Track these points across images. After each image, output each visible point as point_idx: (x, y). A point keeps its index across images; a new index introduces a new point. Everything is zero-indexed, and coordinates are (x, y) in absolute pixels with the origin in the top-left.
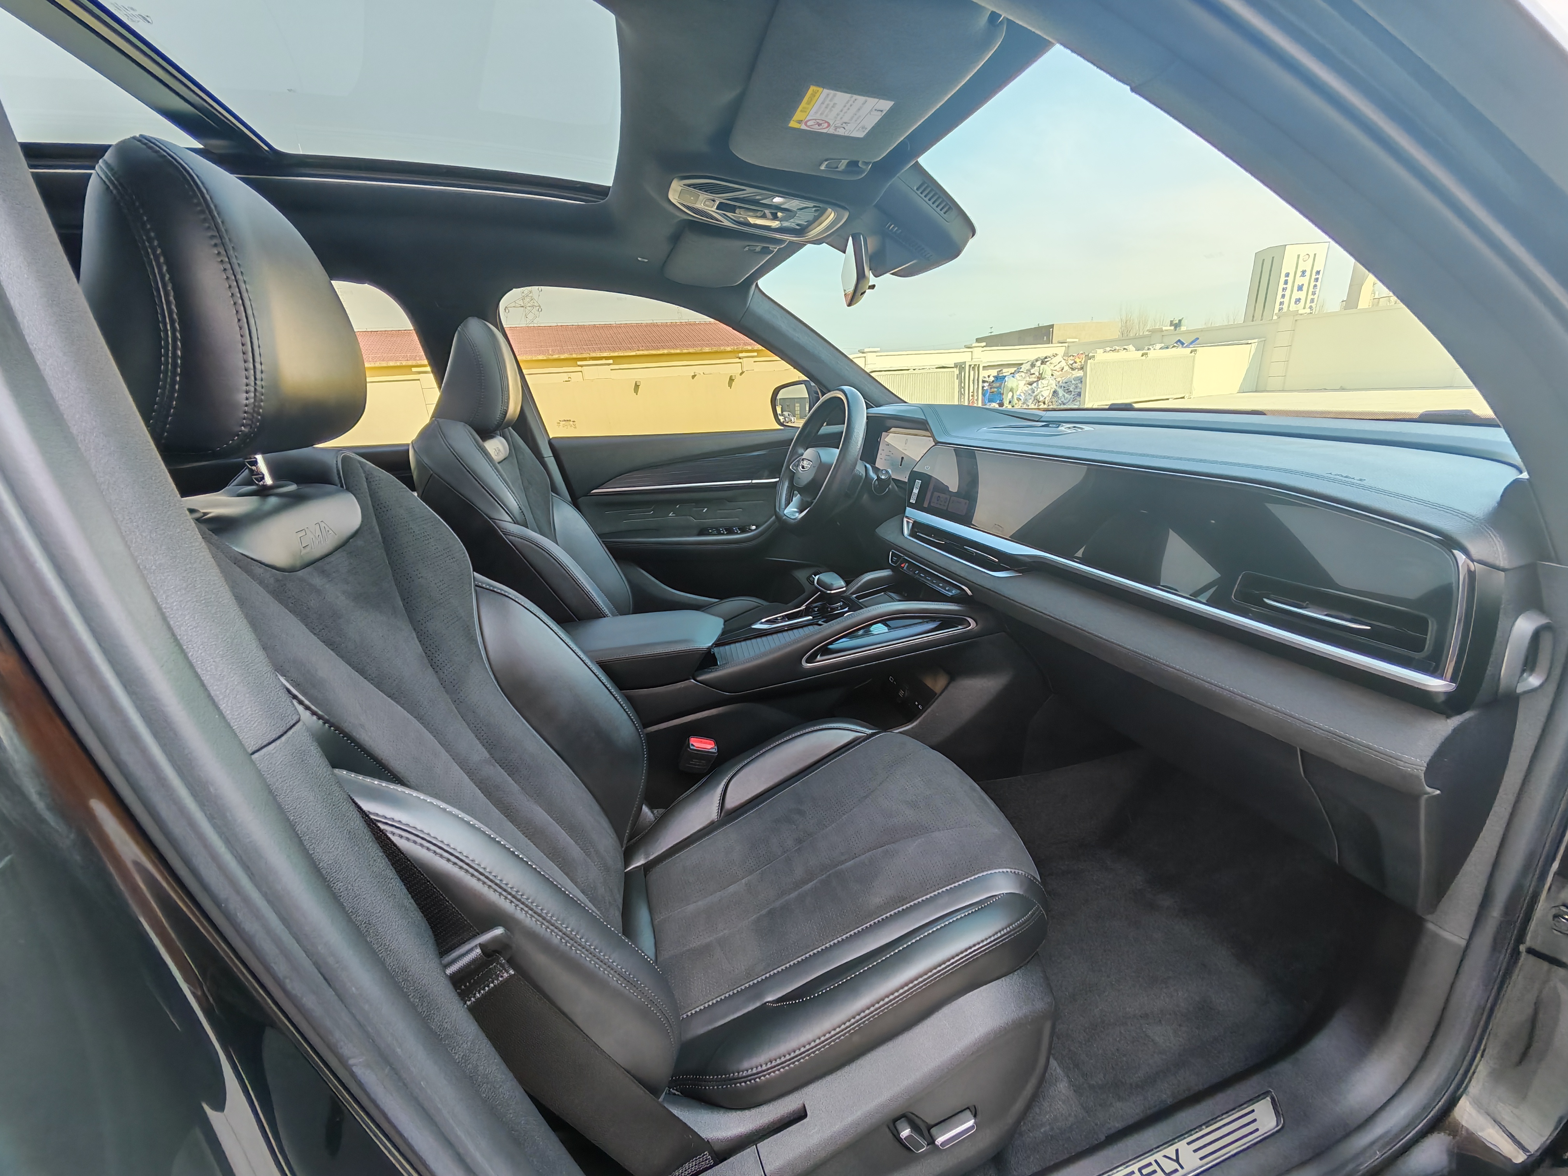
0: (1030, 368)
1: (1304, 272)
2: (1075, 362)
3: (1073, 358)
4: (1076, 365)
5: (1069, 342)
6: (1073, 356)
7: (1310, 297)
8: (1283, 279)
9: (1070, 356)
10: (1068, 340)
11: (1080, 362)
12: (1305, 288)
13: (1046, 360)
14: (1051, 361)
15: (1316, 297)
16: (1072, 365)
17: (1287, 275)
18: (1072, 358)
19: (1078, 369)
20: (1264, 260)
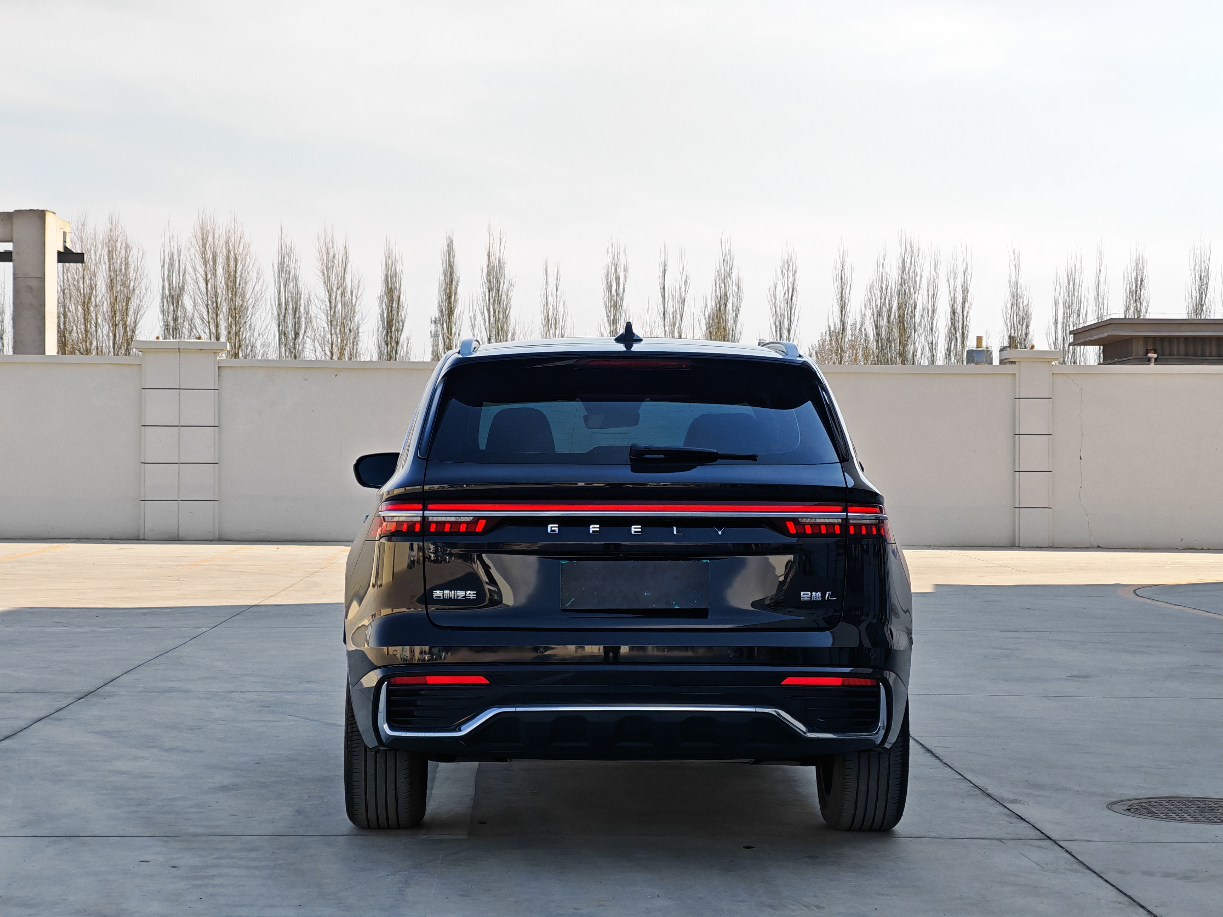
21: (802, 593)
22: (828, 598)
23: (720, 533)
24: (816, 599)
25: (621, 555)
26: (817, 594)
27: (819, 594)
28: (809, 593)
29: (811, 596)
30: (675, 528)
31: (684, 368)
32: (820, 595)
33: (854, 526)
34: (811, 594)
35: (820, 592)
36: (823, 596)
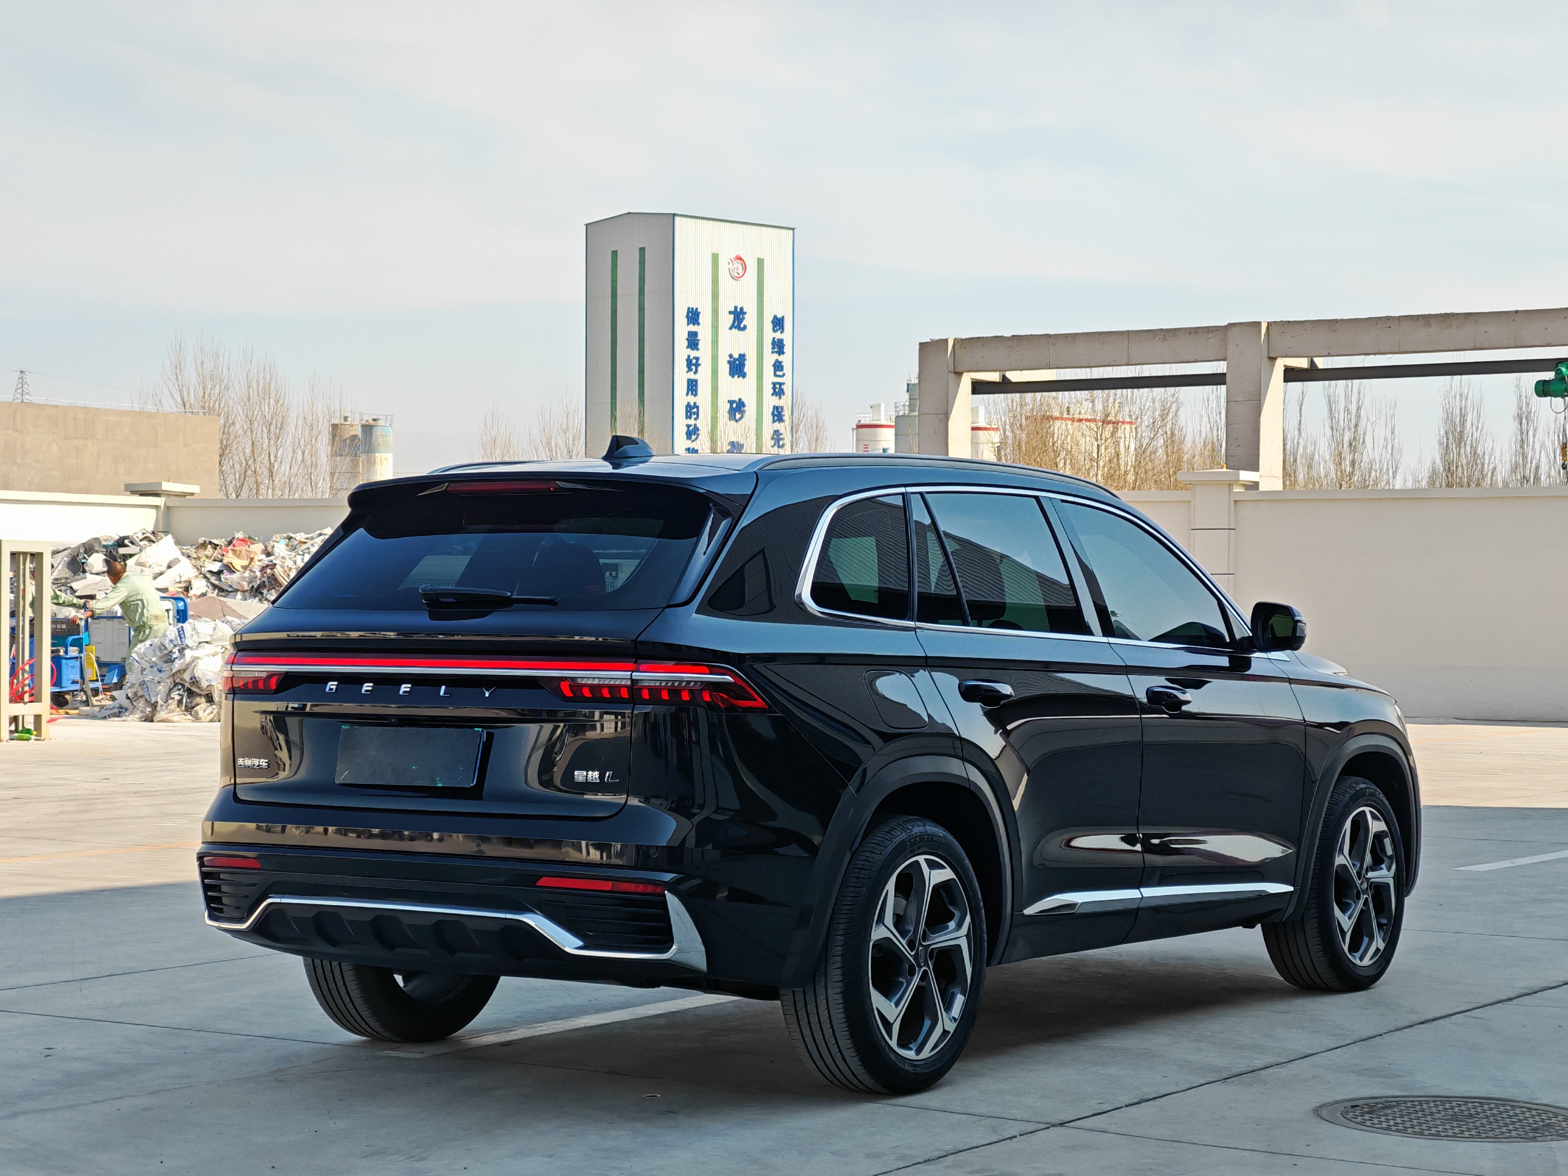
0: (67, 573)
1: (738, 315)
2: (230, 569)
3: (217, 553)
4: (235, 577)
5: (169, 494)
6: (215, 546)
7: (771, 401)
8: (682, 329)
9: (204, 545)
10: (166, 486)
11: (245, 568)
12: (750, 367)
13: (122, 551)
14: (143, 557)
15: (785, 402)
16: (219, 573)
17: (693, 316)
18: (209, 550)
19: (244, 592)
20: (615, 254)
21: (576, 773)
22: (608, 780)
23: (487, 695)
24: (592, 780)
25: (393, 720)
26: (594, 774)
27: (596, 774)
28: (585, 773)
29: (587, 776)
30: (443, 688)
31: (553, 492)
32: (597, 776)
33: (648, 689)
34: (587, 774)
35: (598, 771)
36: (602, 777)
